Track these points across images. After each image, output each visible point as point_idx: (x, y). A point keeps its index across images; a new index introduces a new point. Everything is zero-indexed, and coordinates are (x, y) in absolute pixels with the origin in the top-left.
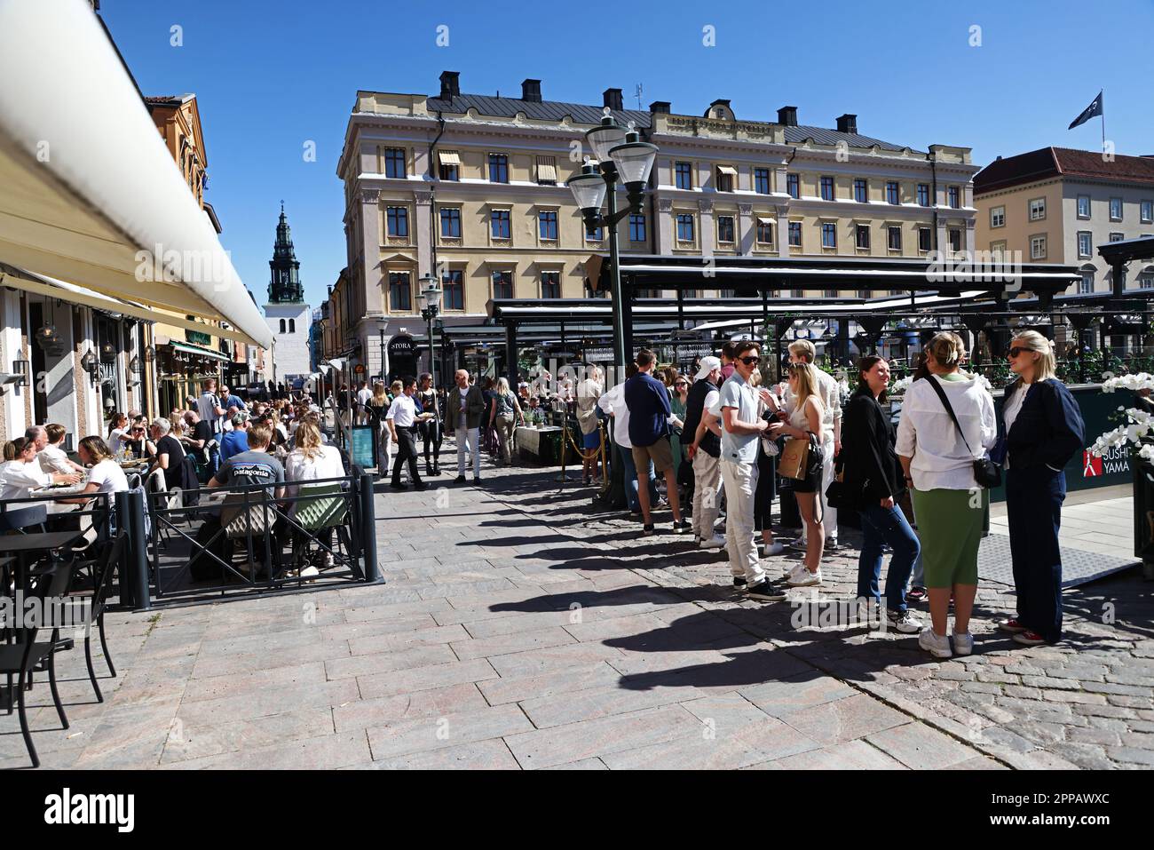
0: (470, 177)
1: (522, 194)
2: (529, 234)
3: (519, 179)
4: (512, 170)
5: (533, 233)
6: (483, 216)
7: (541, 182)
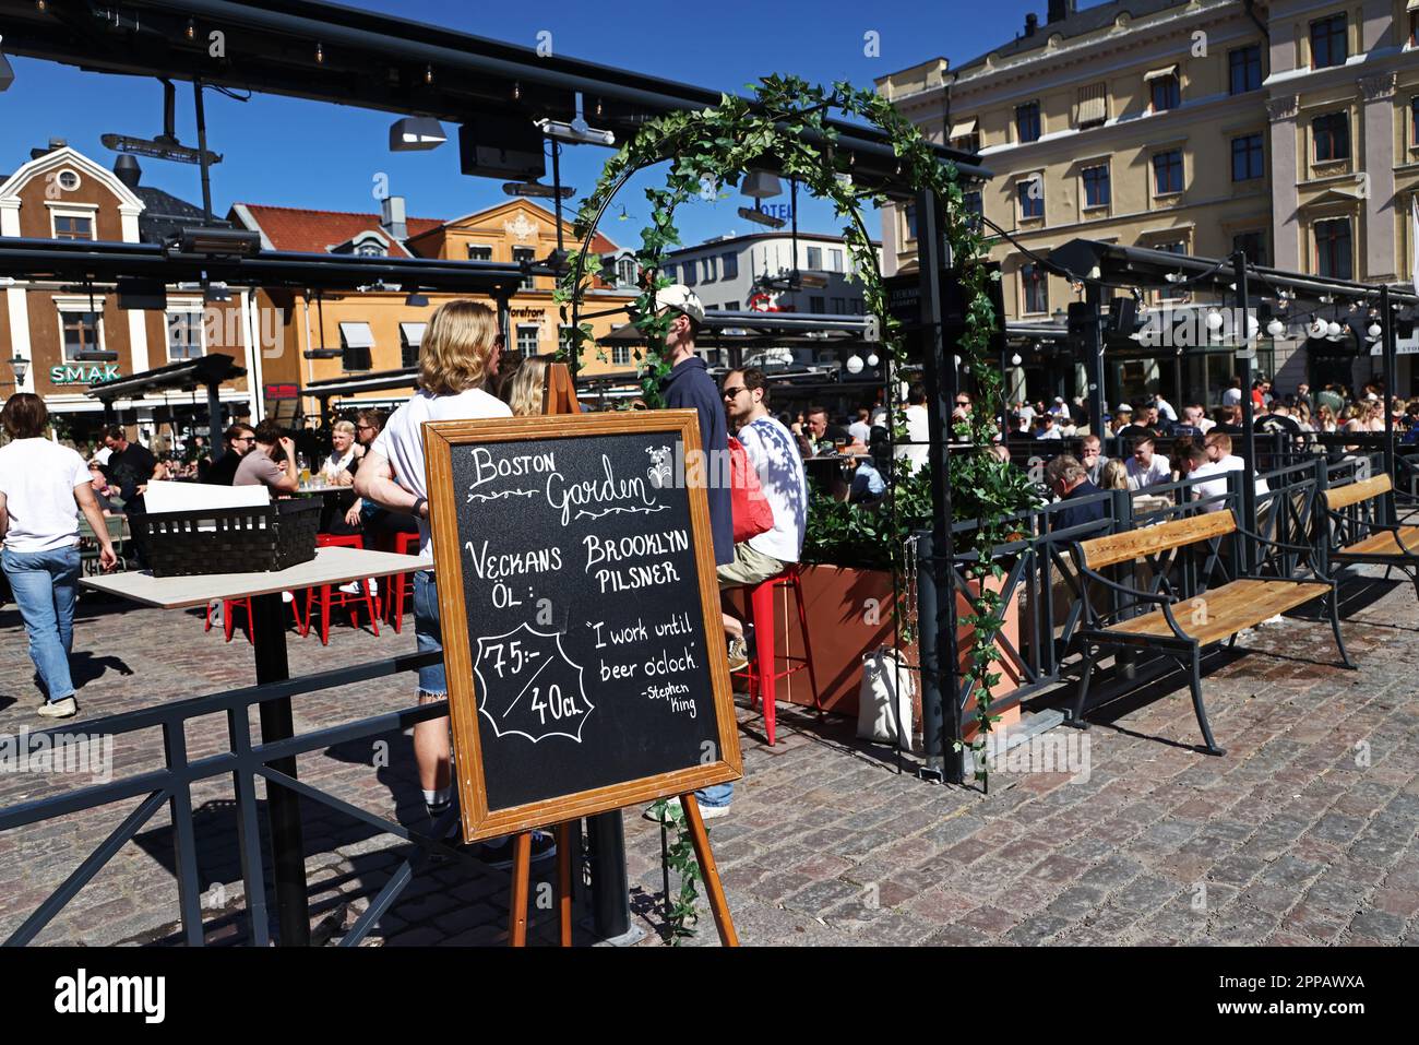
0: (991, 146)
1: (1059, 149)
2: (1068, 205)
3: (1054, 130)
4: (1045, 121)
5: (1072, 202)
6: (1007, 193)
7: (1084, 126)
